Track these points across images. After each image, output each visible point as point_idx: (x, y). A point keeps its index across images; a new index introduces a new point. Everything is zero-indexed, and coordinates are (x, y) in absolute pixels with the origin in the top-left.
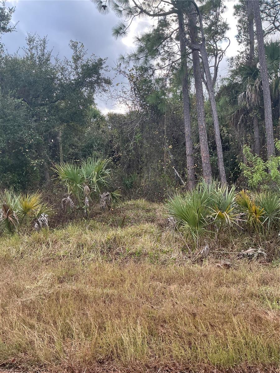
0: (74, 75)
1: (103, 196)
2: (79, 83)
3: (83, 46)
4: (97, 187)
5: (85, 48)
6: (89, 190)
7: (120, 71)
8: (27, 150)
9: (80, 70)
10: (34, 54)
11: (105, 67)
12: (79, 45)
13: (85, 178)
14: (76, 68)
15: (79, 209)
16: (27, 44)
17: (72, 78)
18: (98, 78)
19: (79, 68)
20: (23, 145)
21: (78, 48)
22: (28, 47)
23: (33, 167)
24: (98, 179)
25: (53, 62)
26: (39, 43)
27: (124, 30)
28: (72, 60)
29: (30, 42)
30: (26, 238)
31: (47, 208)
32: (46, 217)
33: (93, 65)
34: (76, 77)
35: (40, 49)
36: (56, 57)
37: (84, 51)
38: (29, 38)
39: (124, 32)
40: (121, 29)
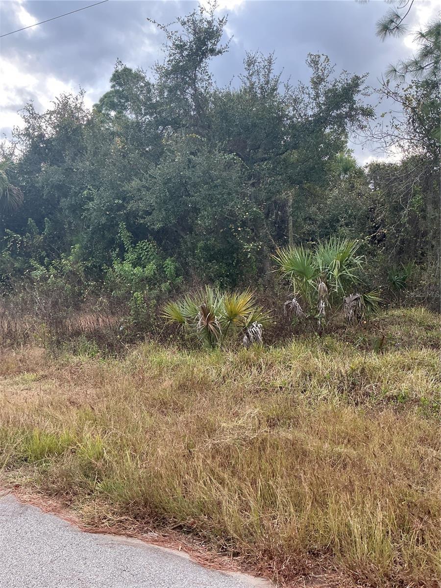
0: (313, 109)
1: (349, 299)
2: (321, 121)
3: (328, 60)
4: (338, 284)
5: (331, 63)
6: (327, 289)
7: (388, 92)
8: (239, 229)
9: (322, 99)
10: (255, 82)
11: (364, 90)
12: (323, 58)
13: (321, 270)
14: (317, 96)
15: (310, 318)
16: (246, 68)
17: (310, 113)
18: (351, 109)
19: (321, 96)
20: (234, 222)
21: (320, 65)
22: (246, 73)
23: (246, 254)
24: (341, 272)
25: (281, 91)
26: (262, 64)
27: (398, 23)
28: (310, 85)
29: (249, 66)
30: (230, 356)
31: (261, 314)
32: (259, 328)
33: (344, 89)
34: (316, 110)
35: (264, 73)
36: (286, 83)
37: (329, 68)
38: (248, 60)
39: (397, 27)
40: (392, 22)
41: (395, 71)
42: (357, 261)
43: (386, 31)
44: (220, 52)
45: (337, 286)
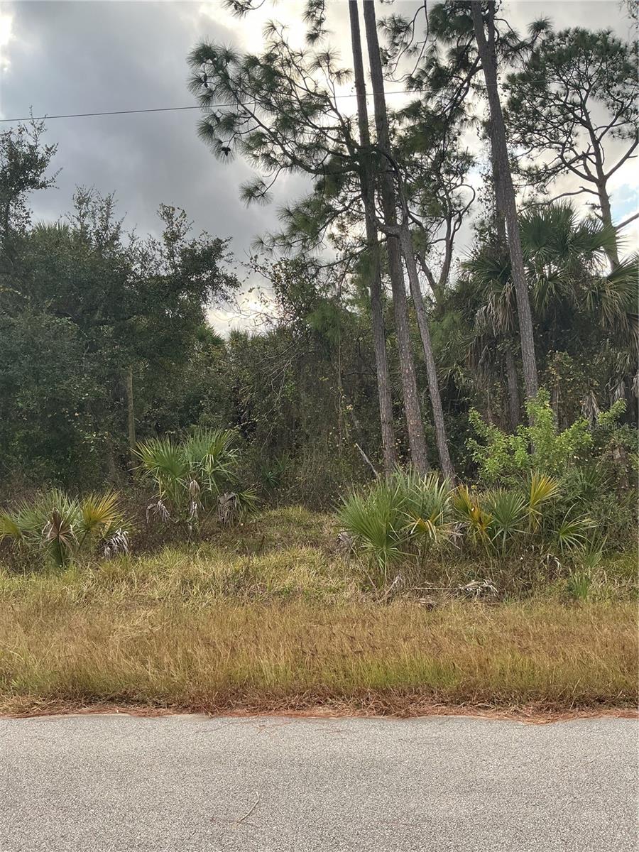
0: (166, 269)
1: (224, 499)
2: (176, 284)
3: (185, 215)
4: (212, 482)
5: (189, 219)
6: (199, 488)
7: (256, 266)
8: (76, 414)
9: (178, 260)
10: (88, 226)
11: (227, 255)
12: (177, 214)
13: (191, 466)
14: (171, 255)
15: (179, 523)
16: (76, 206)
17: (163, 274)
18: (214, 276)
19: (176, 256)
20: (67, 404)
21: (174, 219)
22: (77, 213)
23: (87, 446)
24: (215, 467)
25: (124, 241)
26: (98, 205)
27: (263, 191)
28: (162, 241)
29: (80, 203)
30: (90, 573)
31: (122, 520)
32: (125, 537)
33: (204, 252)
34: (171, 272)
35: (100, 216)
36: (130, 233)
37: (186, 224)
38: (79, 197)
39: (263, 195)
40: (257, 188)
41: (263, 243)
42: (231, 455)
43: (251, 197)
44: (43, 185)
45: (211, 484)
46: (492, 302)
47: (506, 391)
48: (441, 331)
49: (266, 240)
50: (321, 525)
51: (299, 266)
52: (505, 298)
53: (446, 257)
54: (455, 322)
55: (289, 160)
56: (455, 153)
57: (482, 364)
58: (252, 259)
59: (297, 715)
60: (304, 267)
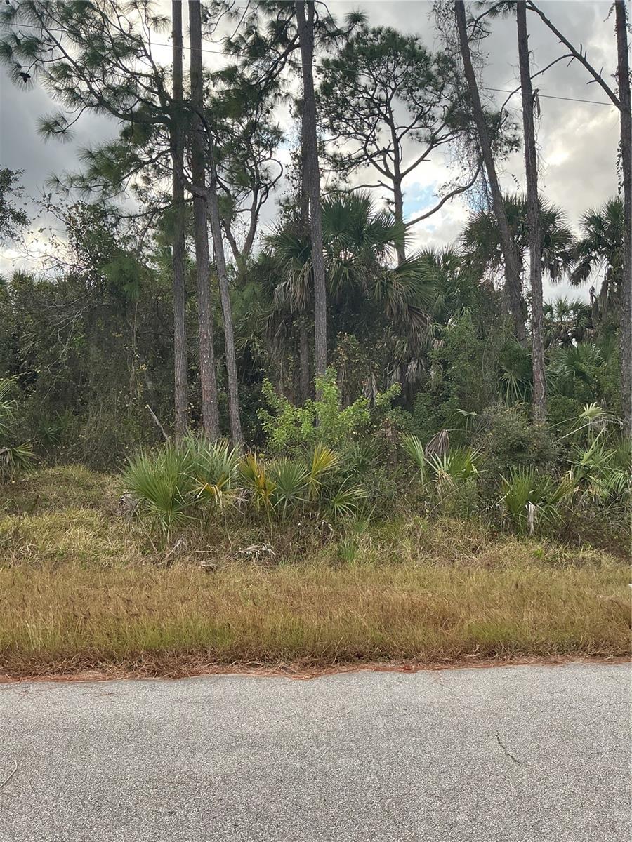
11: (17, 189)
27: (64, 127)
39: (63, 132)
40: (57, 123)
41: (58, 181)
42: (6, 406)
43: (49, 132)
46: (292, 279)
47: (298, 366)
48: (241, 300)
49: (63, 179)
50: (103, 486)
51: (98, 212)
52: (303, 276)
53: (251, 228)
54: (255, 294)
55: (96, 100)
56: (266, 126)
57: (278, 338)
58: (45, 196)
59: (63, 680)
60: (104, 214)
